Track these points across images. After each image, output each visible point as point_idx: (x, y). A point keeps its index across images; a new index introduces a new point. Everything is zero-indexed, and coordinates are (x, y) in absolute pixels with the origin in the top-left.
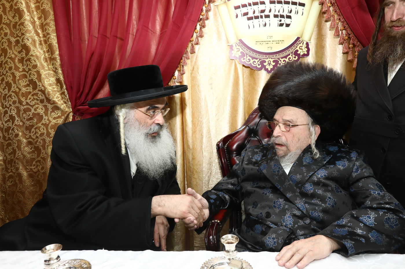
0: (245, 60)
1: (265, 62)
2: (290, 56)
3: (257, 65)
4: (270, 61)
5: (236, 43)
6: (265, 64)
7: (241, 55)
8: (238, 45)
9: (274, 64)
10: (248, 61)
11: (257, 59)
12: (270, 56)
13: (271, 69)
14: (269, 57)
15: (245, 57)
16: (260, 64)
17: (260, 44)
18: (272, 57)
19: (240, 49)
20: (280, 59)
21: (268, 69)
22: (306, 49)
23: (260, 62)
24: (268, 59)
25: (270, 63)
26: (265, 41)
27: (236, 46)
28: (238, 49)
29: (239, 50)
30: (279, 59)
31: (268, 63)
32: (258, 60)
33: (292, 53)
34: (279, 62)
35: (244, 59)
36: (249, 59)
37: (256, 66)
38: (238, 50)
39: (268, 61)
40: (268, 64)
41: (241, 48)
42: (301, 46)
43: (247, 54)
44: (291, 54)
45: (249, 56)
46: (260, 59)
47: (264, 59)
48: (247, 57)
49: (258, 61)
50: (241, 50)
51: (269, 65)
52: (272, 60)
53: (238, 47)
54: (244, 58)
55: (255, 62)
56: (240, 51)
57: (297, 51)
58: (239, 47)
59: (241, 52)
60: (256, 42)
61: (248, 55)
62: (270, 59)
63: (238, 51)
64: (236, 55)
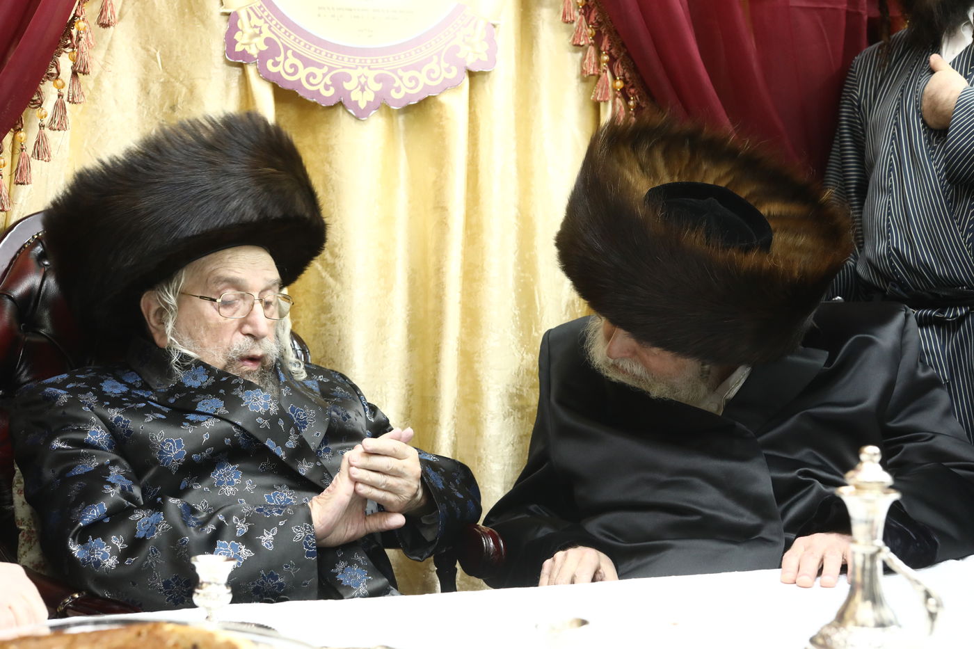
0: (279, 69)
1: (348, 78)
2: (433, 65)
3: (321, 88)
4: (366, 78)
5: (251, 8)
6: (347, 86)
7: (264, 48)
8: (257, 15)
9: (378, 87)
10: (291, 71)
11: (320, 66)
12: (366, 60)
13: (368, 102)
14: (360, 62)
15: (280, 59)
16: (331, 85)
17: (333, 16)
18: (372, 62)
19: (265, 28)
20: (400, 73)
21: (356, 102)
22: (486, 46)
23: (332, 79)
24: (360, 71)
25: (366, 82)
26: (351, 10)
27: (250, 18)
28: (255, 27)
29: (261, 32)
30: (394, 71)
31: (360, 83)
32: (325, 70)
33: (439, 55)
34: (394, 81)
35: (276, 64)
36: (293, 66)
37: (318, 90)
38: (257, 31)
39: (359, 77)
40: (359, 87)
41: (267, 25)
42: (468, 36)
43: (286, 49)
44: (436, 58)
45: (295, 54)
46: (331, 69)
47: (344, 67)
48: (286, 58)
49: (324, 75)
50: (267, 33)
51: (363, 90)
52: (371, 75)
53: (255, 20)
54: (278, 59)
55: (315, 77)
56: (264, 36)
57: (456, 49)
58: (260, 23)
59: (268, 41)
60: (320, 8)
61: (289, 53)
62: (366, 71)
63: (256, 35)
64: (247, 48)
